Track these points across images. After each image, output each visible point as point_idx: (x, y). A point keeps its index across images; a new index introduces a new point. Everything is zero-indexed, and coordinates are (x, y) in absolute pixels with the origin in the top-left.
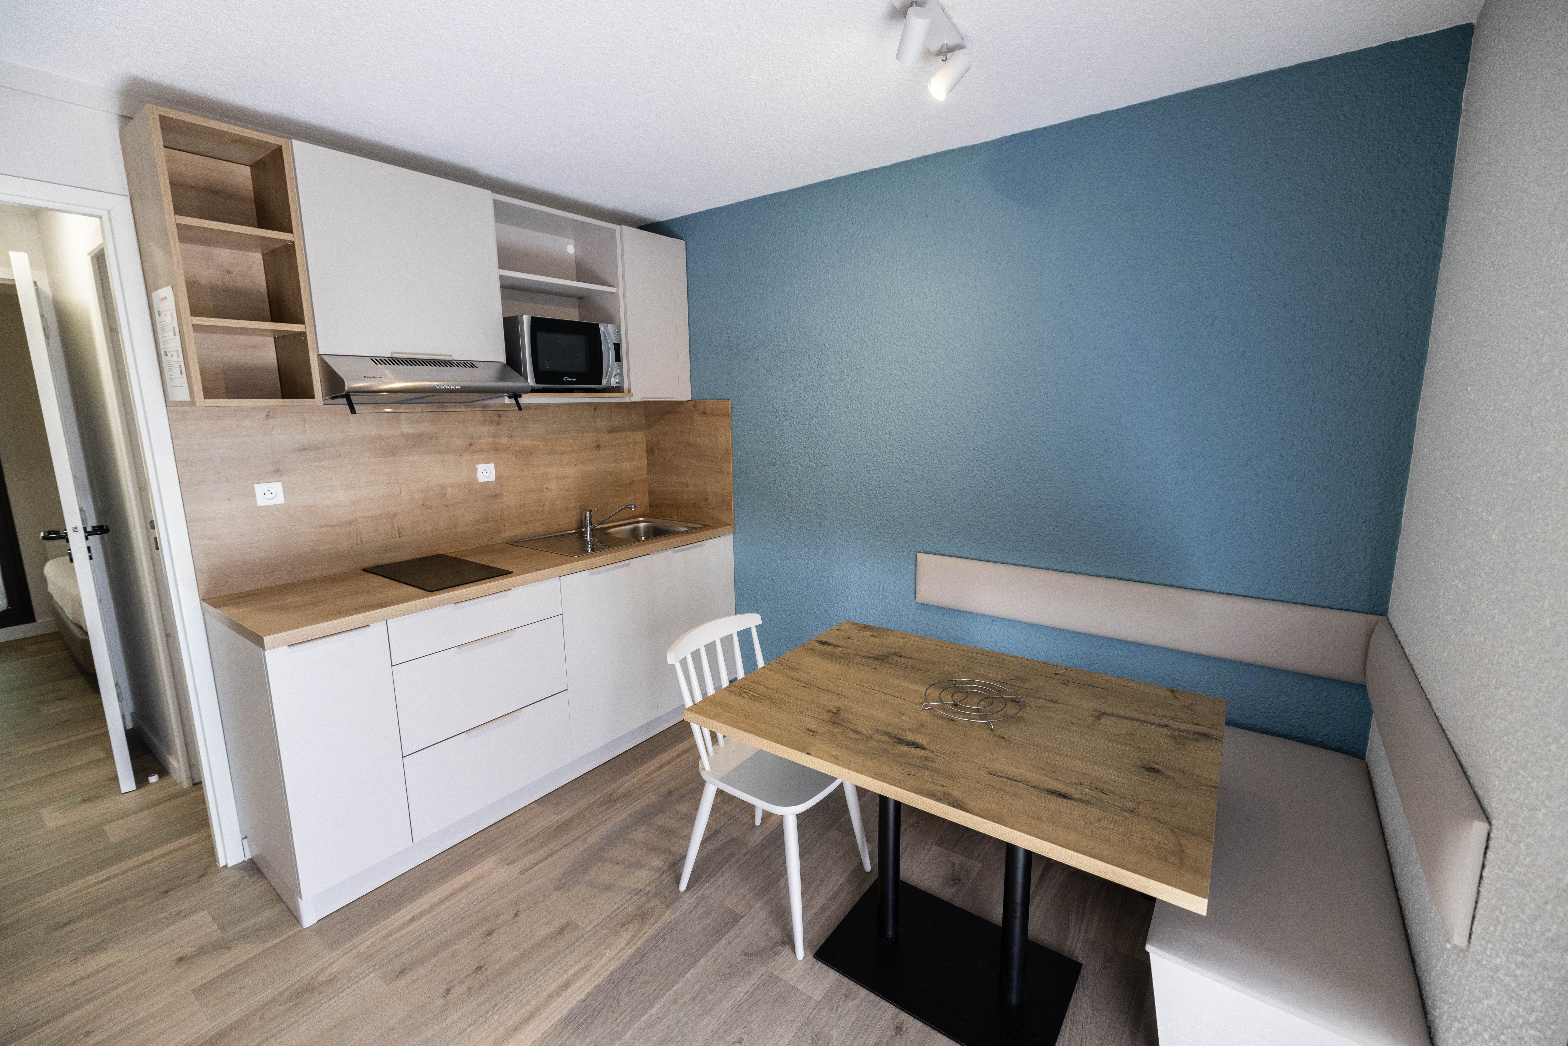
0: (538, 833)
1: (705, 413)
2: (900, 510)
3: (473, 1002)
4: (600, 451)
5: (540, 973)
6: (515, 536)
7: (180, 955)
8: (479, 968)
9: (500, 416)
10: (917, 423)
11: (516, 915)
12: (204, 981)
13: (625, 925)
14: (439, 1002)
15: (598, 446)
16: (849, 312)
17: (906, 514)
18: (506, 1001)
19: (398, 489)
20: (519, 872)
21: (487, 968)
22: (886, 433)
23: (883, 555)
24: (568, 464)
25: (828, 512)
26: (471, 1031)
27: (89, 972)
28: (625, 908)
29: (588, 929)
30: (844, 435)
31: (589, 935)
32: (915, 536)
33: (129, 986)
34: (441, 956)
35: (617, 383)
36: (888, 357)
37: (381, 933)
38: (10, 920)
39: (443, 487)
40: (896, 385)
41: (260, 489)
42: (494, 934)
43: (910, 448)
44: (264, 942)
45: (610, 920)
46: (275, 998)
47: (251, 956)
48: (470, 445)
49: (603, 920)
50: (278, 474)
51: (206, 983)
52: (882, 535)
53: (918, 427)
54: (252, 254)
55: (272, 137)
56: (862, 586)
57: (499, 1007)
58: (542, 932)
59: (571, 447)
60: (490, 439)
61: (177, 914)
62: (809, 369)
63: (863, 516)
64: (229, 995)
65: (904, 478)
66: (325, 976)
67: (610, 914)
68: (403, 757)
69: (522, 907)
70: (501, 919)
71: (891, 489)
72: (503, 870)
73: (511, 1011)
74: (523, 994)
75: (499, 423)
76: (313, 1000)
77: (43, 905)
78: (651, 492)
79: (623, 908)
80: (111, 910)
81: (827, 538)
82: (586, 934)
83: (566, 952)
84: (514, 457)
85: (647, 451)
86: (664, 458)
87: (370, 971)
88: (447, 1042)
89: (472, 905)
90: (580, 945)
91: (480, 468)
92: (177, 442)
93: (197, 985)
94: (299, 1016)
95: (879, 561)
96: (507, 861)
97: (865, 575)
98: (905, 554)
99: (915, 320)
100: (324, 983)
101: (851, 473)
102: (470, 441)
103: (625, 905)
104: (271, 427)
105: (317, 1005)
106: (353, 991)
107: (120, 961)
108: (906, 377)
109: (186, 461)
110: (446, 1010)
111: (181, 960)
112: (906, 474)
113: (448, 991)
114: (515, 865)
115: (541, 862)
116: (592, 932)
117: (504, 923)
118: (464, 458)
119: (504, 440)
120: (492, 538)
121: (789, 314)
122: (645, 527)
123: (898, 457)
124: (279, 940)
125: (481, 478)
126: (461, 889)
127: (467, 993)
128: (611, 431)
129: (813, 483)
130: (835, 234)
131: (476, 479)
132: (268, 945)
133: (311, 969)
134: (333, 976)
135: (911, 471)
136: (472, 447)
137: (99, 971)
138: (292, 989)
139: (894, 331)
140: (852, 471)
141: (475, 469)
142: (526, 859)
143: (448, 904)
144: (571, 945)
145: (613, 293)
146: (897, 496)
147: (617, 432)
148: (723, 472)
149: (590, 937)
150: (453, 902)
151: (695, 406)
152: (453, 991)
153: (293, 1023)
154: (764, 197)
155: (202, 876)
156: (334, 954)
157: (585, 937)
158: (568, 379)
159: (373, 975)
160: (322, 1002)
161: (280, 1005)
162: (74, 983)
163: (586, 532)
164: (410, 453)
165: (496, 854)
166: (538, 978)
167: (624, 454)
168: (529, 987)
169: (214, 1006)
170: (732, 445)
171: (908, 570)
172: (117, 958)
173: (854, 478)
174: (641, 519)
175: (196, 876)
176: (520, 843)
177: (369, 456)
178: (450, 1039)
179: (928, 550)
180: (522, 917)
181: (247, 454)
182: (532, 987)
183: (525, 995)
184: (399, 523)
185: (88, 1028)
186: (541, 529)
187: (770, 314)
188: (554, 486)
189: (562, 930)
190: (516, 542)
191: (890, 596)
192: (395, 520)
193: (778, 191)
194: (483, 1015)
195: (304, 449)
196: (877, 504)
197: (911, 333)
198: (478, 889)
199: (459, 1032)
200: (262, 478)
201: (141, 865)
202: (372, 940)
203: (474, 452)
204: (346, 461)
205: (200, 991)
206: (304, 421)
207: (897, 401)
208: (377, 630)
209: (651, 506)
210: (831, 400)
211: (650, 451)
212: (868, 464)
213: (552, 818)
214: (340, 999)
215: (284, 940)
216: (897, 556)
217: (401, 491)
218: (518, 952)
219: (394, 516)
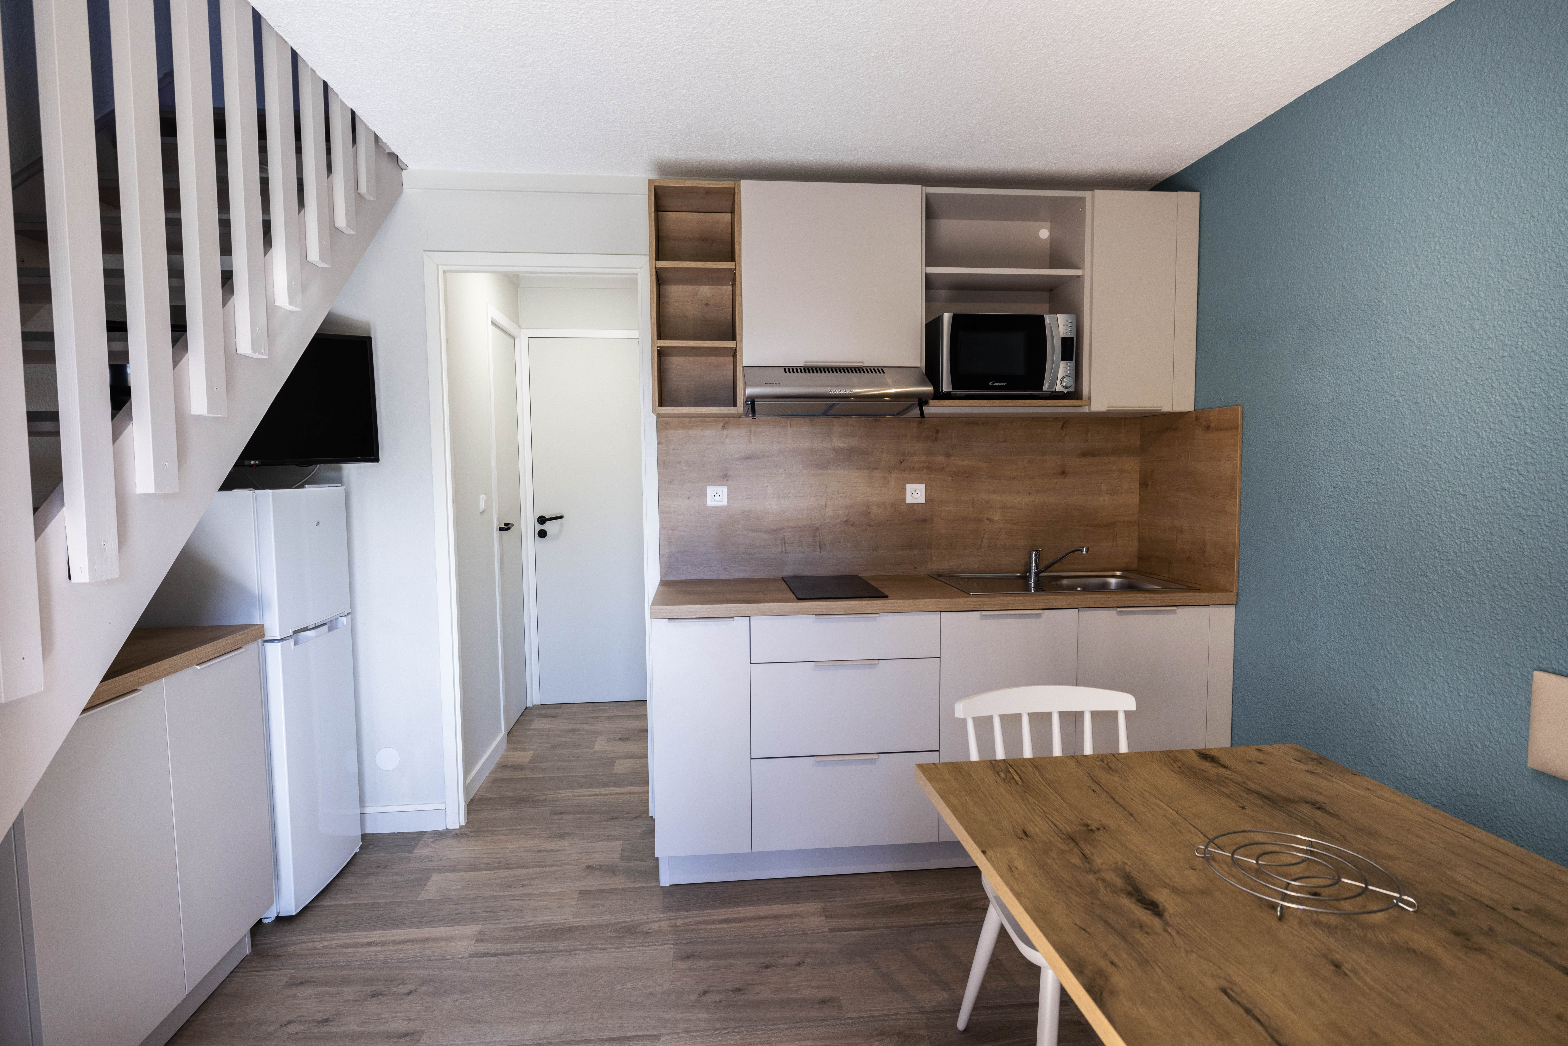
0: (873, 903)
1: (1208, 428)
2: (1506, 586)
3: (714, 1013)
4: (1067, 480)
5: (778, 1027)
6: (943, 569)
7: (590, 864)
8: (739, 990)
9: (937, 432)
10: (1546, 420)
11: (798, 965)
12: (588, 889)
13: (883, 1034)
14: (693, 997)
15: (1063, 473)
16: (1425, 242)
17: (1518, 593)
18: (736, 1030)
19: (824, 503)
20: (829, 929)
21: (744, 994)
22: (1483, 444)
23: (1469, 668)
24: (1019, 492)
25: (1376, 582)
26: (696, 1036)
27: (549, 848)
28: (895, 1020)
29: (847, 1016)
30: (1409, 450)
31: (844, 1022)
32: (1535, 637)
33: (558, 868)
34: (722, 962)
35: (1066, 387)
36: (1493, 305)
37: (698, 919)
38: (542, 798)
39: (868, 505)
40: (1506, 354)
41: (711, 490)
42: (770, 970)
43: (1531, 468)
44: (634, 882)
45: (873, 1021)
46: (612, 924)
47: (621, 887)
48: (901, 462)
49: (867, 1017)
50: (726, 479)
51: (589, 891)
52: (1468, 629)
53: (1547, 428)
54: (724, 287)
55: (728, 182)
56: (1427, 717)
57: (728, 1032)
58: (807, 993)
59: (1025, 472)
60: (924, 458)
61: (608, 836)
62: (1356, 346)
63: (1435, 593)
64: (593, 906)
65: (1515, 526)
66: (646, 928)
67: (878, 1016)
68: (751, 759)
69: (808, 961)
70: (786, 960)
71: (1489, 546)
72: (818, 919)
73: (733, 1042)
74: (753, 1034)
75: (936, 440)
76: (629, 940)
77: (560, 796)
78: (1141, 540)
79: (894, 1017)
80: (583, 816)
81: (1372, 627)
82: (841, 1019)
83: (812, 1024)
84: (950, 479)
85: (1140, 483)
86: (1158, 493)
87: (672, 942)
88: (675, 1031)
89: (773, 935)
90: (829, 1026)
91: (910, 488)
92: (660, 447)
93: (584, 889)
94: (614, 946)
95: (1460, 677)
96: (828, 914)
97: (1435, 700)
98: (1512, 671)
99: (1549, 229)
100: (643, 932)
101: (1417, 515)
102: (901, 458)
103: (898, 1017)
104: (725, 436)
105: (627, 945)
106: (653, 950)
107: (564, 850)
108: (1526, 337)
109: (664, 462)
110: (693, 1006)
111: (589, 867)
112: (1520, 516)
113: (705, 992)
114: (831, 920)
115: (854, 930)
116: (848, 1021)
117: (785, 965)
118: (893, 475)
119: (941, 459)
120: (916, 568)
121: (1330, 264)
122: (1117, 584)
123: (1506, 486)
124: (641, 885)
125: (909, 500)
126: (775, 917)
127: (716, 1003)
128: (1084, 455)
129: (1352, 531)
130: (1407, 118)
131: (904, 499)
132: (634, 885)
133: (642, 917)
134: (650, 931)
135: (1530, 513)
136: (903, 464)
137: (553, 851)
138: (624, 925)
139: (1505, 258)
140: (1419, 512)
141: (904, 489)
142: (845, 920)
143: (757, 923)
144: (822, 1020)
145: (1079, 276)
146: (1500, 558)
147: (1094, 455)
148: (1226, 512)
149: (843, 1024)
150: (762, 923)
151: (1197, 418)
152: (709, 995)
153: (607, 948)
154: (1303, 98)
155: (637, 817)
156: (662, 916)
157: (839, 1022)
158: (996, 384)
159: (672, 946)
160: (632, 945)
161: (610, 931)
162: (540, 851)
163: (1030, 577)
164: (839, 467)
165: (824, 902)
166: (773, 1030)
167: (1103, 485)
168: (761, 1032)
169: (582, 908)
170: (1241, 472)
171: (1518, 702)
172: (564, 848)
173: (1421, 524)
174: (1118, 573)
175: (634, 815)
176: (851, 903)
177: (800, 467)
178: (679, 1031)
179: (1561, 668)
180: (801, 969)
181: (705, 459)
182: (763, 1034)
183: (753, 1036)
184: (821, 537)
185: (525, 883)
186: (976, 566)
187: (1303, 270)
188: (997, 517)
189: (824, 1002)
190: (940, 575)
191: (1479, 745)
192: (818, 534)
193: (1320, 82)
194: (713, 1029)
195: (747, 458)
196: (1463, 572)
197: (1540, 255)
198: (787, 924)
199: (688, 1030)
200: (714, 482)
201: (616, 794)
202: (690, 920)
203: (904, 470)
204: (781, 471)
205: (583, 894)
206: (751, 432)
207: (1507, 384)
208: (740, 624)
209: (1140, 558)
210: (1388, 393)
211: (1144, 484)
212: (1448, 499)
213: (895, 895)
214: (642, 951)
215: (644, 887)
216: (1496, 672)
217: (826, 504)
218: (776, 996)
219: (817, 529)
